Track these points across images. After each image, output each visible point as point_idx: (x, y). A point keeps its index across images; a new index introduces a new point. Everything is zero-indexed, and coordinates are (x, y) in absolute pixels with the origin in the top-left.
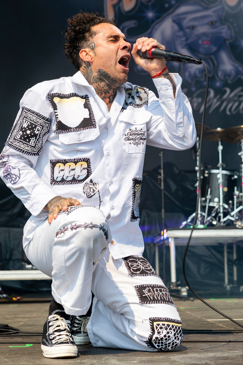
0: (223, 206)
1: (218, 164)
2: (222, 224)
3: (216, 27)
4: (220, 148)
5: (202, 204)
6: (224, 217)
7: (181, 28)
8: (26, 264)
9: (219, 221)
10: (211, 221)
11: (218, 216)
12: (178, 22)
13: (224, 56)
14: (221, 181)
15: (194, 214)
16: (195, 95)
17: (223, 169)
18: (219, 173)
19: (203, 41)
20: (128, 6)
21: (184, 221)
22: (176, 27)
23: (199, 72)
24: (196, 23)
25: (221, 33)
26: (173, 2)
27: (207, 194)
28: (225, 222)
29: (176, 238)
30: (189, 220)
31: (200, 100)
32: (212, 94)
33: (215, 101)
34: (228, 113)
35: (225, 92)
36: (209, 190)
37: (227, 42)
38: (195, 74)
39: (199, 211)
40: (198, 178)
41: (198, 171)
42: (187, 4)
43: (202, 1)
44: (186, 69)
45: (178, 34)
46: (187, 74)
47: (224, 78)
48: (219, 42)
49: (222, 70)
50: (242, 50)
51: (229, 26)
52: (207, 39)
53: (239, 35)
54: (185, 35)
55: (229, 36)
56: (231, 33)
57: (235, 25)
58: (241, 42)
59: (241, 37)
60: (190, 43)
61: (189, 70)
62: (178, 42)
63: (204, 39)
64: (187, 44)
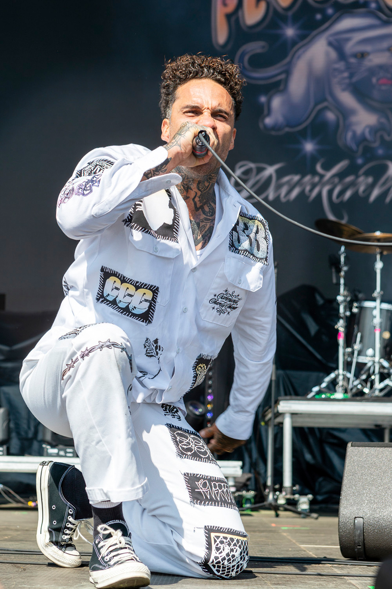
0: (379, 363)
1: (374, 292)
2: (377, 393)
4: (379, 265)
5: (346, 357)
6: (381, 380)
7: (342, 56)
8: (48, 447)
9: (372, 387)
10: (359, 387)
11: (370, 380)
12: (337, 45)
14: (377, 321)
15: (333, 375)
16: (362, 171)
17: (382, 301)
18: (375, 308)
19: (378, 80)
20: (253, 15)
21: (315, 386)
22: (333, 54)
23: (370, 132)
24: (368, 48)
26: (330, 11)
27: (355, 342)
28: (381, 390)
29: (293, 415)
30: (324, 385)
31: (370, 180)
36: (359, 335)
38: (363, 134)
39: (341, 371)
40: (341, 315)
41: (342, 302)
42: (353, 15)
43: (380, 9)
44: (347, 127)
45: (337, 66)
46: (349, 135)
52: (386, 75)
54: (348, 68)
60: (356, 82)
61: (354, 128)
62: (337, 80)
63: (381, 75)
64: (351, 84)
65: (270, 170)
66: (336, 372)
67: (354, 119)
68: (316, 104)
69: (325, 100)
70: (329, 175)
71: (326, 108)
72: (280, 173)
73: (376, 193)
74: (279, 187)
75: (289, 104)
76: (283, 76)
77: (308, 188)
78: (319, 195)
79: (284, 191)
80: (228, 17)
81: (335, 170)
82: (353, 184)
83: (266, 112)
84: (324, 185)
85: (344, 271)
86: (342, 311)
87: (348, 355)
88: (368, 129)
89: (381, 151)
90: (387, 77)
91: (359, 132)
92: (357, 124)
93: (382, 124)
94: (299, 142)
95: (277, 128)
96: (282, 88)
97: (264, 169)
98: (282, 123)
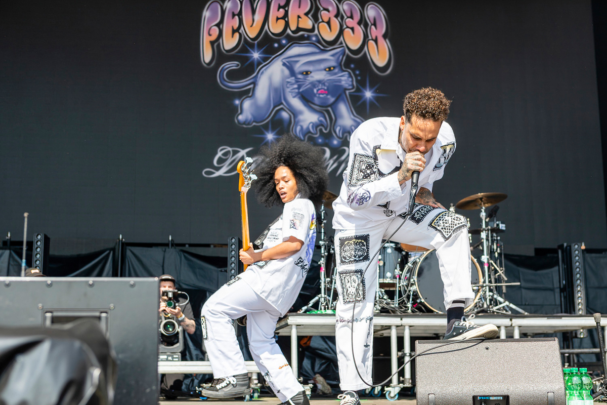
3: (336, 74)
5: (326, 285)
7: (293, 73)
12: (289, 66)
13: (343, 108)
15: (317, 298)
19: (317, 91)
20: (229, 43)
21: (304, 306)
22: (287, 72)
23: (313, 127)
24: (310, 68)
25: (340, 81)
27: (333, 274)
29: (299, 326)
30: (310, 305)
32: (328, 153)
33: (331, 162)
35: (344, 151)
37: (347, 92)
38: (308, 128)
39: (323, 295)
40: (323, 255)
41: (322, 245)
42: (300, 45)
43: (319, 42)
44: (296, 123)
45: (289, 80)
46: (298, 128)
47: (343, 135)
48: (338, 92)
49: (340, 126)
50: (364, 103)
51: (350, 73)
52: (323, 87)
53: (361, 85)
54: (297, 82)
55: (349, 86)
56: (352, 81)
57: (357, 72)
58: (364, 93)
59: (364, 86)
60: (303, 91)
61: (301, 124)
62: (288, 90)
63: (320, 87)
64: (299, 93)
65: (243, 152)
66: (320, 296)
67: (301, 117)
68: (274, 107)
69: (282, 104)
71: (282, 109)
72: (250, 155)
75: (256, 106)
76: (252, 86)
80: (212, 43)
83: (239, 112)
85: (324, 223)
86: (323, 251)
87: (328, 283)
88: (311, 124)
89: (320, 141)
90: (324, 89)
91: (305, 127)
92: (304, 121)
93: (321, 121)
94: (263, 133)
95: (247, 123)
96: (250, 94)
97: (238, 152)
98: (251, 119)
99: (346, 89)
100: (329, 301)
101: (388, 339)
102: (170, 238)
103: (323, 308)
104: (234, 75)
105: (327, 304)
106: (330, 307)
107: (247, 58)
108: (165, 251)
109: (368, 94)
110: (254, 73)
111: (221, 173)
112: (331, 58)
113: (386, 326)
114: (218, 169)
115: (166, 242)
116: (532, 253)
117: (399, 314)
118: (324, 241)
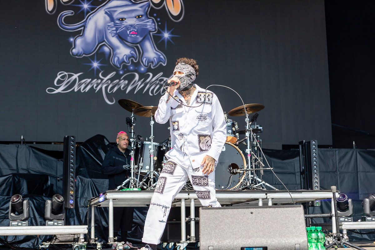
0: (153, 172)
1: (149, 137)
3: (143, 20)
4: (152, 123)
7: (112, 19)
9: (150, 185)
10: (142, 185)
11: (149, 181)
12: (110, 14)
13: (148, 45)
14: (152, 151)
15: (128, 180)
17: (154, 141)
18: (150, 145)
19: (130, 32)
22: (108, 18)
23: (126, 58)
24: (125, 16)
25: (146, 25)
27: (139, 162)
29: (114, 200)
31: (126, 82)
32: (137, 77)
33: (140, 83)
34: (151, 94)
35: (149, 76)
36: (141, 159)
37: (151, 33)
38: (123, 59)
39: (132, 177)
40: (133, 148)
41: (132, 142)
44: (115, 55)
45: (109, 24)
46: (116, 59)
47: (148, 64)
48: (144, 33)
49: (146, 58)
50: (164, 41)
51: (153, 20)
52: (134, 30)
53: (161, 28)
54: (115, 25)
55: (153, 29)
56: (155, 26)
57: (159, 20)
58: (164, 34)
59: (164, 30)
60: (119, 32)
61: (118, 56)
62: (109, 31)
63: (131, 30)
64: (116, 33)
65: (76, 76)
66: (130, 178)
67: (118, 51)
68: (99, 44)
69: (104, 41)
70: (106, 79)
72: (81, 78)
73: (129, 88)
74: (80, 85)
75: (86, 43)
76: (82, 28)
77: (95, 86)
78: (101, 89)
79: (83, 87)
81: (108, 77)
82: (118, 84)
83: (73, 47)
84: (103, 84)
85: (134, 126)
86: (132, 146)
87: (136, 169)
88: (125, 56)
89: (132, 68)
90: (134, 31)
91: (121, 58)
92: (120, 54)
93: (132, 54)
94: (91, 62)
95: (79, 55)
96: (81, 34)
97: (72, 75)
98: (82, 52)
99: (150, 31)
100: (137, 181)
101: (179, 208)
102: (22, 138)
103: (132, 187)
104: (69, 20)
105: (135, 184)
106: (137, 186)
107: (80, 8)
108: (18, 147)
109: (166, 35)
110: (84, 19)
111: (59, 90)
112: (140, 9)
113: (178, 199)
114: (57, 88)
115: (20, 140)
116: (280, 148)
117: (187, 190)
118: (134, 139)
